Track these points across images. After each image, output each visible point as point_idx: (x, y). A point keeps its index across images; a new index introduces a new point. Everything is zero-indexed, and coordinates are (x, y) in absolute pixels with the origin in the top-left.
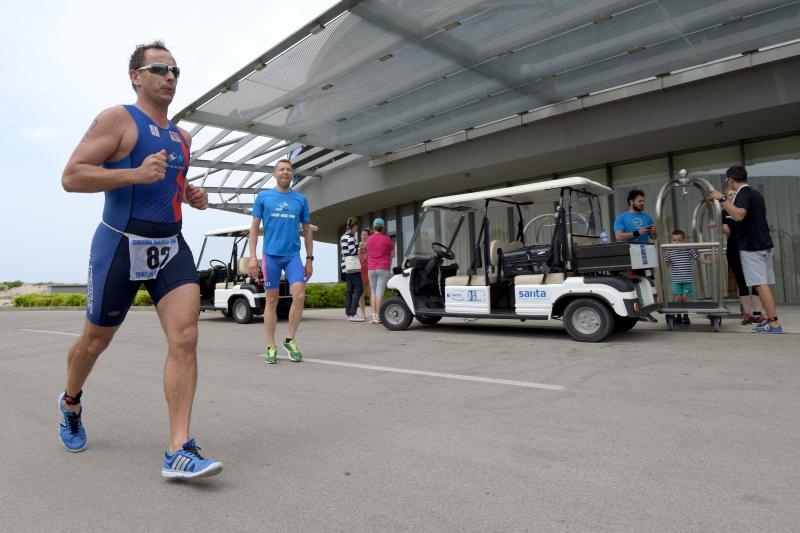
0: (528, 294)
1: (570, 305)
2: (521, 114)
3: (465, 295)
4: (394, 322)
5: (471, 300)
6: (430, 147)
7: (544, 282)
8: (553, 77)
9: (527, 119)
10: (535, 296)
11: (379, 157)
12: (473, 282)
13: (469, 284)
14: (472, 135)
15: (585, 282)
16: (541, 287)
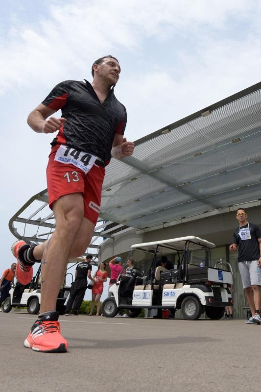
0: (168, 294)
1: (184, 300)
2: (205, 212)
3: (142, 296)
4: (108, 312)
5: (144, 298)
6: (166, 225)
7: (175, 287)
8: (212, 196)
9: (207, 215)
10: (171, 295)
11: (142, 229)
12: (146, 288)
13: (144, 289)
14: (184, 221)
15: (191, 287)
16: (173, 290)
